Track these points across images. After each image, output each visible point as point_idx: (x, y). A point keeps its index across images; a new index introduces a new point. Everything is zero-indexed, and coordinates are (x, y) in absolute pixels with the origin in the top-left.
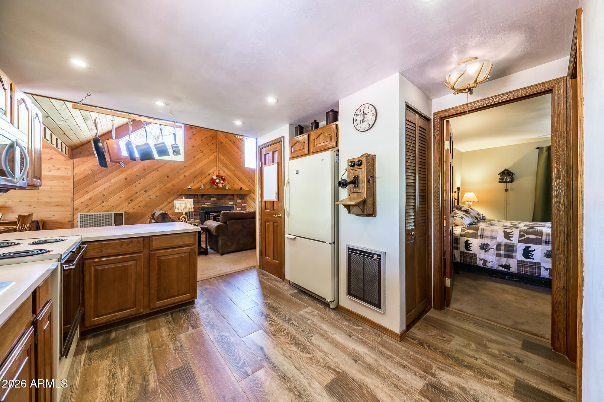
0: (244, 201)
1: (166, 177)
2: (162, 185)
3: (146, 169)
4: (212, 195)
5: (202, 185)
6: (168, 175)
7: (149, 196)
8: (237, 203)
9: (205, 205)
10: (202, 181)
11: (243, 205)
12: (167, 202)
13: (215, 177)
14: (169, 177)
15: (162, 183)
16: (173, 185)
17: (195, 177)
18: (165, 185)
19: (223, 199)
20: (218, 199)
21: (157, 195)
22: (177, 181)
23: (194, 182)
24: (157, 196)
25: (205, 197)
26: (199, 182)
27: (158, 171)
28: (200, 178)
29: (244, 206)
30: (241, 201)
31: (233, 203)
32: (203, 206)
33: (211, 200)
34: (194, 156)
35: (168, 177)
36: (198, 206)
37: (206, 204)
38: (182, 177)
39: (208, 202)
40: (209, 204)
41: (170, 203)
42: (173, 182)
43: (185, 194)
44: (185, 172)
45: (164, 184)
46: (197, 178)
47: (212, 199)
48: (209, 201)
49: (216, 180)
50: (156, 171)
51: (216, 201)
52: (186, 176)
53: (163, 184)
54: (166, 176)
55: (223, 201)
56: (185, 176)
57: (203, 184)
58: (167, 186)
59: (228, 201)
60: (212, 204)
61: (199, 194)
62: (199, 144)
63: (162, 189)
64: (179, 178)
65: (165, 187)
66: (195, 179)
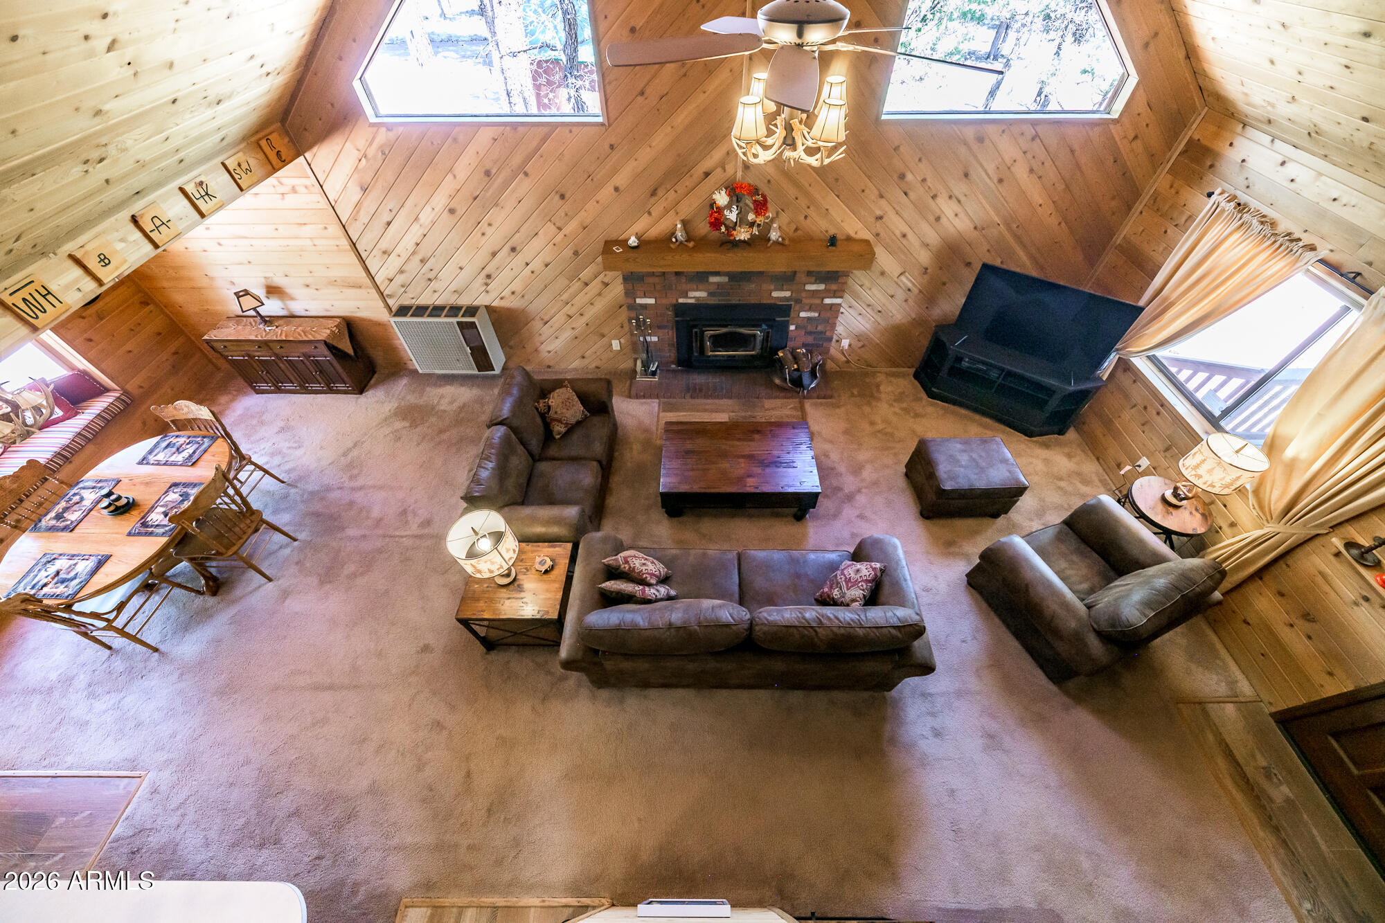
0: (834, 287)
1: (557, 197)
2: (553, 228)
3: (494, 171)
5: (679, 226)
6: (563, 191)
7: (527, 264)
8: (806, 295)
9: (686, 297)
10: (679, 207)
11: (827, 301)
12: (579, 283)
13: (722, 199)
14: (567, 196)
15: (550, 220)
16: (585, 228)
17: (654, 193)
18: (560, 229)
19: (754, 279)
20: (732, 280)
21: (548, 260)
22: (592, 208)
23: (650, 213)
24: (547, 265)
25: (688, 274)
26: (667, 211)
27: (526, 174)
28: (671, 196)
29: (832, 305)
30: (822, 287)
31: (788, 294)
32: (681, 301)
33: (707, 281)
35: (562, 197)
36: (665, 301)
37: (691, 294)
38: (606, 193)
39: (697, 290)
40: (702, 294)
41: (587, 284)
42: (582, 216)
44: (615, 171)
45: (558, 225)
46: (660, 192)
47: (712, 279)
48: (701, 287)
49: (726, 212)
50: (521, 175)
51: (727, 287)
52: (621, 188)
53: (554, 224)
54: (557, 193)
55: (752, 287)
56: (616, 189)
57: (682, 223)
58: (566, 230)
59: (772, 287)
60: (711, 294)
63: (557, 242)
64: (598, 197)
65: (561, 235)
66: (653, 200)
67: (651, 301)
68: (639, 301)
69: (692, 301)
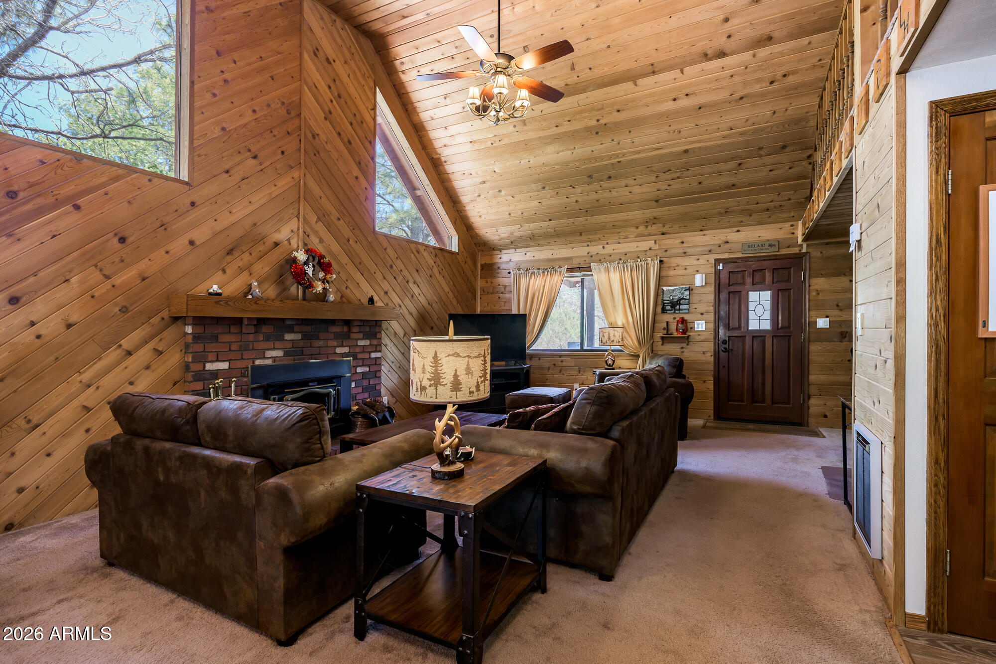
0: (375, 342)
1: (116, 240)
2: (97, 276)
4: (288, 323)
5: (256, 284)
6: (126, 234)
7: (33, 324)
8: (357, 350)
9: (264, 358)
10: (253, 270)
11: (373, 355)
12: (119, 351)
13: (301, 256)
14: (129, 240)
15: (96, 266)
16: (144, 279)
17: (230, 252)
18: (107, 277)
19: (321, 335)
20: (305, 337)
21: (74, 318)
22: (159, 259)
23: (224, 271)
24: (69, 326)
25: (266, 329)
26: (240, 270)
27: (77, 207)
28: (246, 257)
29: (376, 359)
30: (369, 342)
31: (347, 350)
32: (258, 362)
33: (283, 340)
34: (226, 167)
35: (122, 240)
36: (240, 364)
37: (270, 354)
38: (179, 245)
39: (274, 349)
40: (279, 353)
41: (129, 353)
42: (143, 265)
43: (194, 318)
44: (193, 226)
45: (106, 272)
46: (236, 254)
47: (288, 337)
48: (278, 344)
49: (306, 268)
50: (69, 207)
51: (301, 344)
52: (198, 243)
53: (101, 270)
54: (116, 235)
55: (321, 343)
56: (192, 243)
57: (257, 281)
58: (118, 280)
59: (335, 343)
60: (287, 354)
61: (249, 318)
62: (245, 125)
63: (96, 294)
64: (169, 247)
65: (108, 284)
66: (229, 258)
67: (224, 366)
68: (209, 366)
69: (268, 362)
